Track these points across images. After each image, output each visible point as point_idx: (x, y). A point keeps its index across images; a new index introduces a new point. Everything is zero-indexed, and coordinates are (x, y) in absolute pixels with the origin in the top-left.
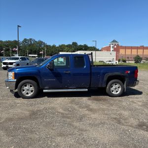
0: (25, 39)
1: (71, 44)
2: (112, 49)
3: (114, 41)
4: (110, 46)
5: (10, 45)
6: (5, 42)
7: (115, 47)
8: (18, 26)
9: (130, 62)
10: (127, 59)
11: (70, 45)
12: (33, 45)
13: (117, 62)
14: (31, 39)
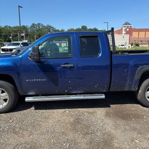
0: (33, 24)
1: (81, 28)
2: (124, 32)
3: (127, 23)
4: (122, 29)
5: (18, 31)
6: (13, 28)
7: (128, 30)
8: (19, 6)
9: (143, 45)
10: (140, 43)
11: (79, 29)
12: (41, 30)
13: (130, 45)
14: (39, 24)
